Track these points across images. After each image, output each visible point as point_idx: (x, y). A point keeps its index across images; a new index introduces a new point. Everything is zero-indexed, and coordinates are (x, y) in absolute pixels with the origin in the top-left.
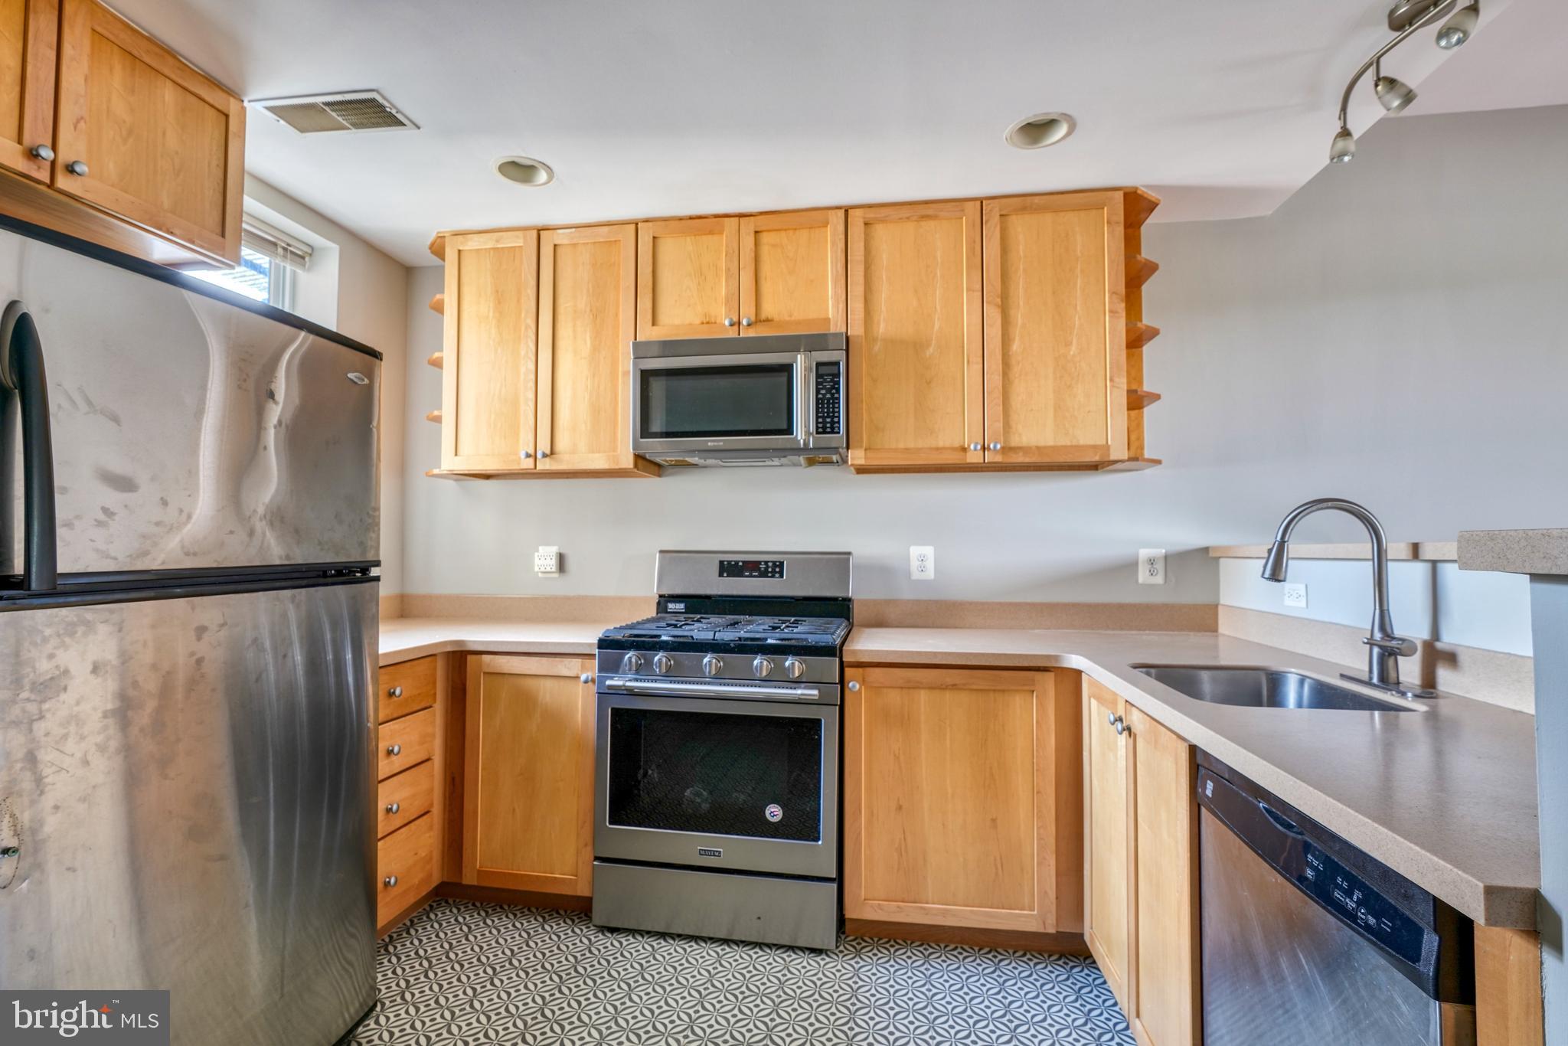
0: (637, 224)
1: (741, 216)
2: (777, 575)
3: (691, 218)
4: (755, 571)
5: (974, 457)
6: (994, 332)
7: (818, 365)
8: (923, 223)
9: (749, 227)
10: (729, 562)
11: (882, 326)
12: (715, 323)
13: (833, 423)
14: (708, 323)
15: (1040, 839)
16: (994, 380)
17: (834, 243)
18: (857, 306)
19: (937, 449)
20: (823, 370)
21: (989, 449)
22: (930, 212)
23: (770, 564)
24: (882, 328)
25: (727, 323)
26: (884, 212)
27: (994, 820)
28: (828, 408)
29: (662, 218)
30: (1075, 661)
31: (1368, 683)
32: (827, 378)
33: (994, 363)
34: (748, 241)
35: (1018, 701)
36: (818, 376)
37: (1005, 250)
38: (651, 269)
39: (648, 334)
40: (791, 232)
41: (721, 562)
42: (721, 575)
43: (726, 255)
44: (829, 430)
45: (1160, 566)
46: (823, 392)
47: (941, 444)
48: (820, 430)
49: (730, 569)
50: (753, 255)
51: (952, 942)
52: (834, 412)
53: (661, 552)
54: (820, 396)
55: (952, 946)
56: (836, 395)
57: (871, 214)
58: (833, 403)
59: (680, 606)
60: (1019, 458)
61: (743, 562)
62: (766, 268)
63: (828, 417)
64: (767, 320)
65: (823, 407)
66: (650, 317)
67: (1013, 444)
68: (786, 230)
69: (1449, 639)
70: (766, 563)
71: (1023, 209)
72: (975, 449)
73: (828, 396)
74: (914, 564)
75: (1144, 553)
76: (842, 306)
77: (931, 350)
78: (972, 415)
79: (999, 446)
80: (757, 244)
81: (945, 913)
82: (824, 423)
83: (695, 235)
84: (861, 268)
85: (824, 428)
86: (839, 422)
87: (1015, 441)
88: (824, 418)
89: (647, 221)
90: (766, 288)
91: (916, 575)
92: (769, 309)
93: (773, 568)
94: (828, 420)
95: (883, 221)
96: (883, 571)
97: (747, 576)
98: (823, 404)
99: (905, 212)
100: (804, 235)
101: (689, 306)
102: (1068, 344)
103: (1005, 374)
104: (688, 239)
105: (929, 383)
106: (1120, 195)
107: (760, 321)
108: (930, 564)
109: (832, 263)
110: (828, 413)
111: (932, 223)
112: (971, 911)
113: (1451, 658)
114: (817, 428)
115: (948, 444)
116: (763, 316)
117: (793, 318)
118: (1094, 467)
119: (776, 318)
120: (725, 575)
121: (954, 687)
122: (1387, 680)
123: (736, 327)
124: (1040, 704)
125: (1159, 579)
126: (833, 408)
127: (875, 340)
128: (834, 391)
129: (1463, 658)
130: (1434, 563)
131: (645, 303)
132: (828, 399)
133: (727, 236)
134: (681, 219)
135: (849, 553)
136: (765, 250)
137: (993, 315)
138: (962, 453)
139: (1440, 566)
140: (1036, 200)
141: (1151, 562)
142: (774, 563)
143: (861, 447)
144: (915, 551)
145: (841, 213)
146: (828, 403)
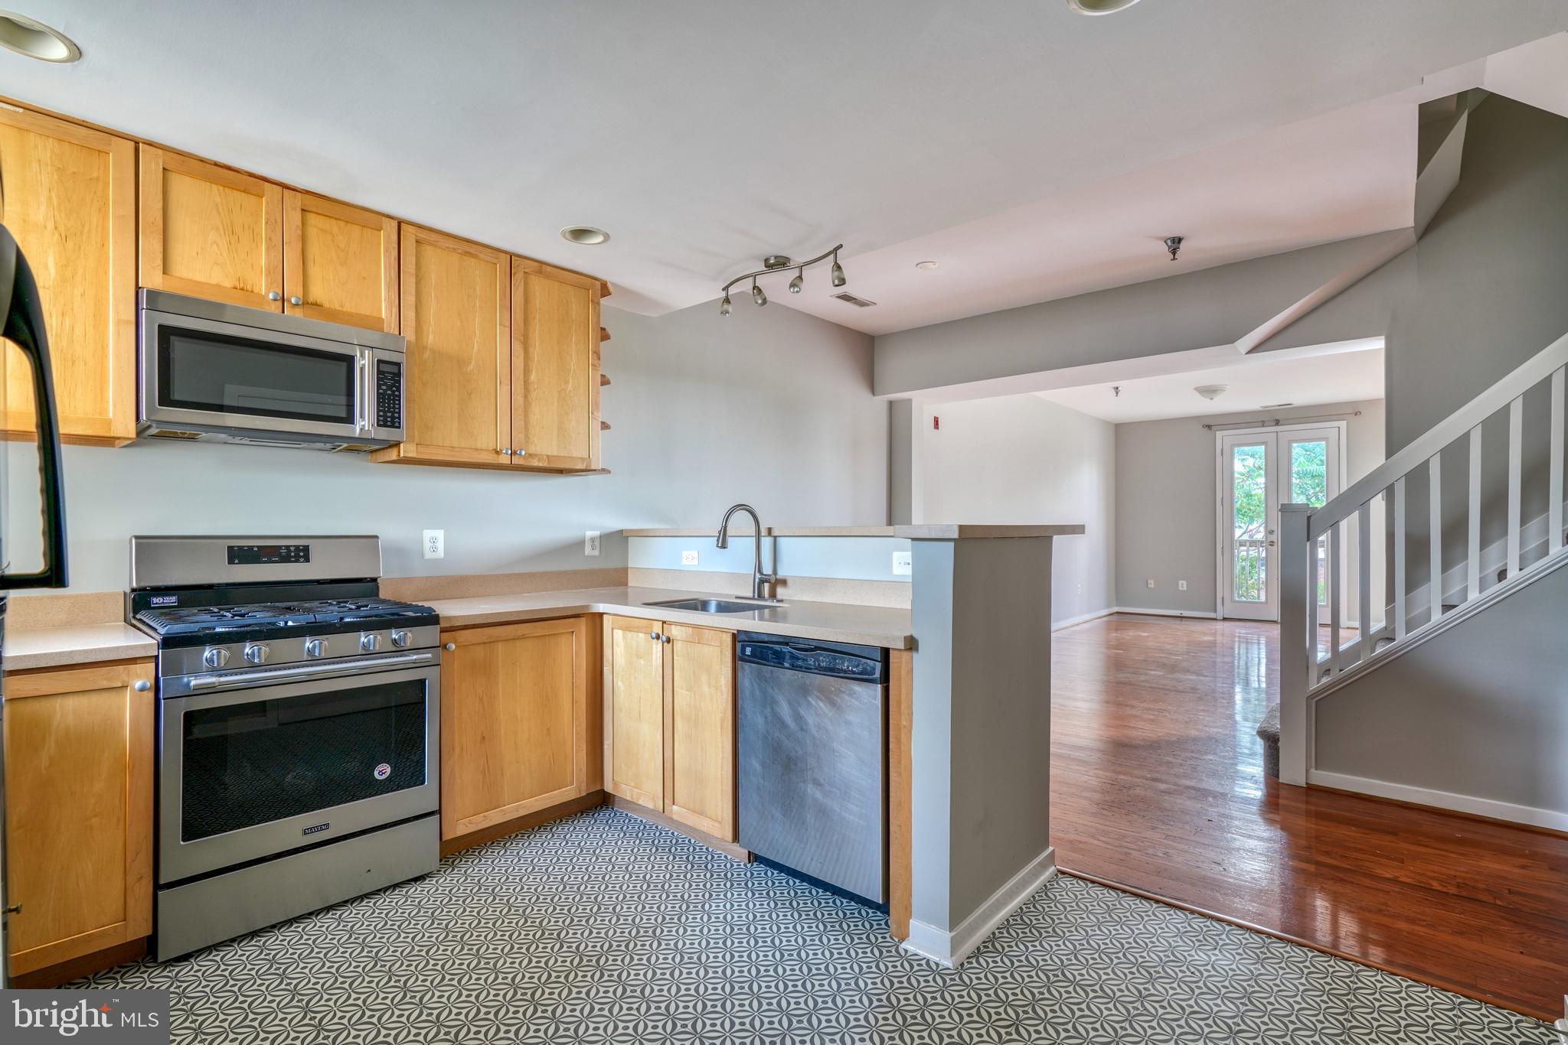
0: (137, 143)
1: (285, 186)
2: (302, 560)
3: (216, 164)
4: (275, 556)
5: (504, 459)
6: (519, 362)
7: (379, 362)
8: (465, 258)
9: (293, 202)
10: (241, 548)
11: (431, 337)
12: (252, 292)
13: (393, 418)
14: (242, 289)
15: (577, 734)
16: (519, 400)
17: (386, 250)
18: (409, 314)
19: (477, 450)
20: (385, 368)
21: (515, 453)
22: (472, 251)
23: (292, 549)
24: (431, 339)
25: (271, 296)
26: (433, 237)
27: (548, 730)
28: (389, 403)
29: (172, 148)
30: (601, 607)
31: (753, 598)
32: (389, 377)
33: (518, 387)
34: (294, 218)
35: (563, 640)
36: (379, 372)
37: (527, 300)
38: (160, 205)
39: (153, 279)
40: (342, 224)
41: (230, 548)
42: (231, 561)
43: (267, 223)
44: (389, 424)
45: (597, 543)
46: (384, 388)
47: (479, 446)
48: (381, 423)
49: (240, 554)
50: (300, 232)
51: (512, 832)
52: (394, 408)
53: (137, 537)
54: (381, 391)
55: (514, 835)
56: (397, 393)
57: (423, 235)
58: (394, 400)
59: (172, 600)
60: (535, 463)
61: (258, 547)
62: (314, 250)
63: (389, 411)
64: (316, 304)
65: (384, 402)
66: (159, 262)
67: (530, 452)
68: (336, 219)
69: (781, 574)
70: (288, 547)
71: (540, 272)
72: (507, 453)
73: (389, 392)
74: (427, 545)
75: (589, 534)
76: (395, 310)
77: (472, 367)
78: (503, 426)
79: (523, 453)
80: (304, 223)
81: (517, 809)
82: (385, 416)
83: (224, 187)
84: (413, 280)
85: (385, 421)
86: (399, 418)
87: (532, 450)
88: (384, 411)
89: (150, 144)
90: (314, 271)
91: (428, 555)
92: (319, 292)
93: (300, 553)
94: (389, 414)
95: (430, 244)
96: (399, 552)
97: (265, 562)
98: (384, 399)
99: (451, 244)
100: (356, 231)
101: (217, 264)
102: (567, 382)
103: (526, 397)
104: (214, 186)
105: (470, 394)
106: (598, 284)
107: (308, 303)
108: (441, 545)
109: (385, 266)
110: (389, 407)
111: (473, 260)
112: (536, 800)
113: (784, 582)
114: (378, 420)
115: (484, 446)
116: (311, 299)
117: (344, 310)
118: (560, 472)
119: (326, 305)
120: (236, 561)
121: (524, 637)
122: (760, 596)
123: (280, 303)
124: (578, 641)
125: (596, 553)
126: (394, 404)
127: (425, 348)
128: (394, 389)
129: (789, 582)
130: (775, 537)
131: (151, 244)
132: (389, 395)
133: (267, 203)
134: (202, 160)
135: (376, 537)
136: (312, 232)
137: (518, 348)
138: (496, 456)
139: (778, 539)
140: (549, 269)
141: (593, 540)
142: (297, 548)
143: (413, 442)
144: (428, 534)
145: (395, 224)
146: (389, 399)
